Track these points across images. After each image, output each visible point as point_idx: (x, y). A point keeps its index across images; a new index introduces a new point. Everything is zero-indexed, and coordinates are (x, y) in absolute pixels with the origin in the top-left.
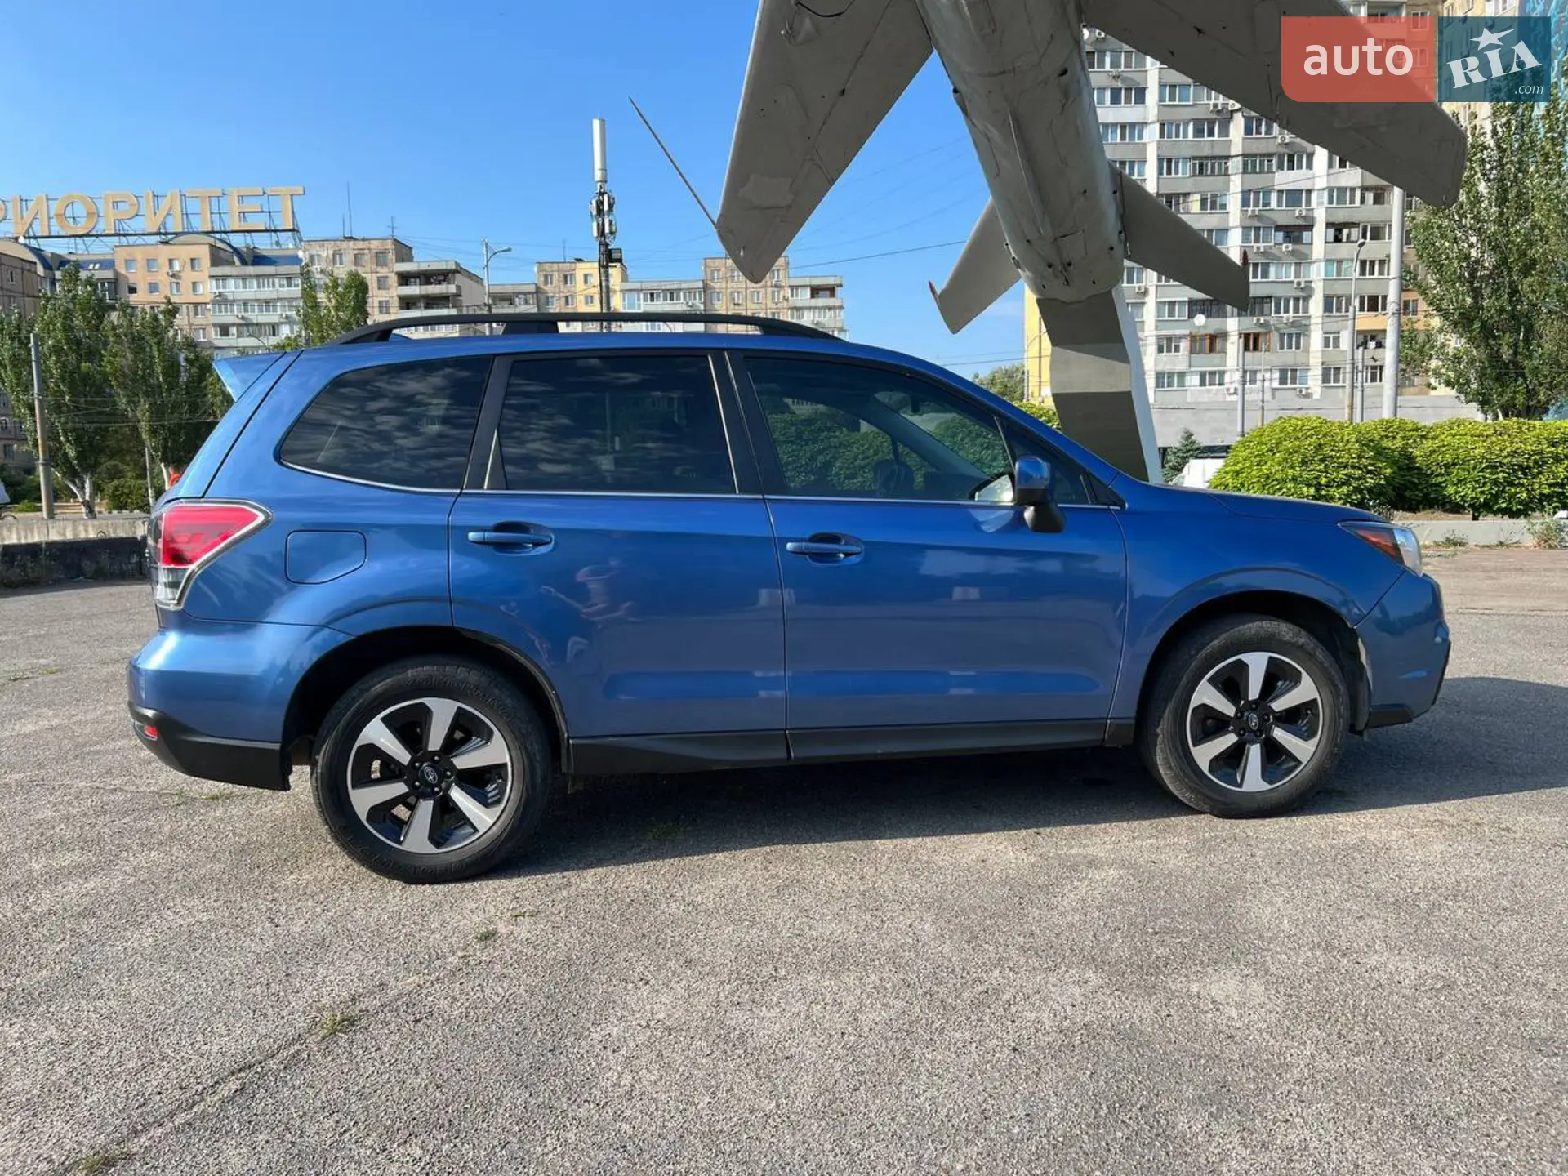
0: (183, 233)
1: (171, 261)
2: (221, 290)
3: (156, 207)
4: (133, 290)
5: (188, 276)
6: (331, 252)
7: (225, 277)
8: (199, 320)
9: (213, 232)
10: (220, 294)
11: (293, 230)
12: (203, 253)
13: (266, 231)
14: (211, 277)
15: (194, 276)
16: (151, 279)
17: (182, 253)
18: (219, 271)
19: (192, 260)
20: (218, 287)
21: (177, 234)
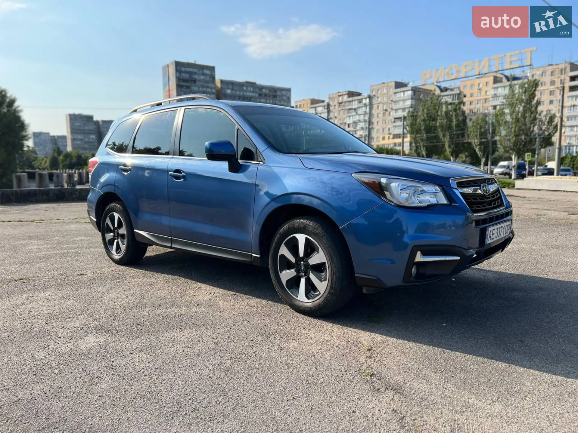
0: (488, 73)
1: (479, 84)
2: (496, 92)
3: (480, 65)
4: (465, 96)
5: (484, 89)
6: (541, 72)
7: (497, 88)
8: (486, 105)
9: (499, 71)
10: (495, 94)
11: (530, 65)
12: (491, 79)
13: (520, 67)
14: (493, 88)
15: (487, 89)
16: (472, 92)
17: (484, 80)
18: (496, 85)
19: (487, 83)
20: (494, 91)
21: (485, 74)
